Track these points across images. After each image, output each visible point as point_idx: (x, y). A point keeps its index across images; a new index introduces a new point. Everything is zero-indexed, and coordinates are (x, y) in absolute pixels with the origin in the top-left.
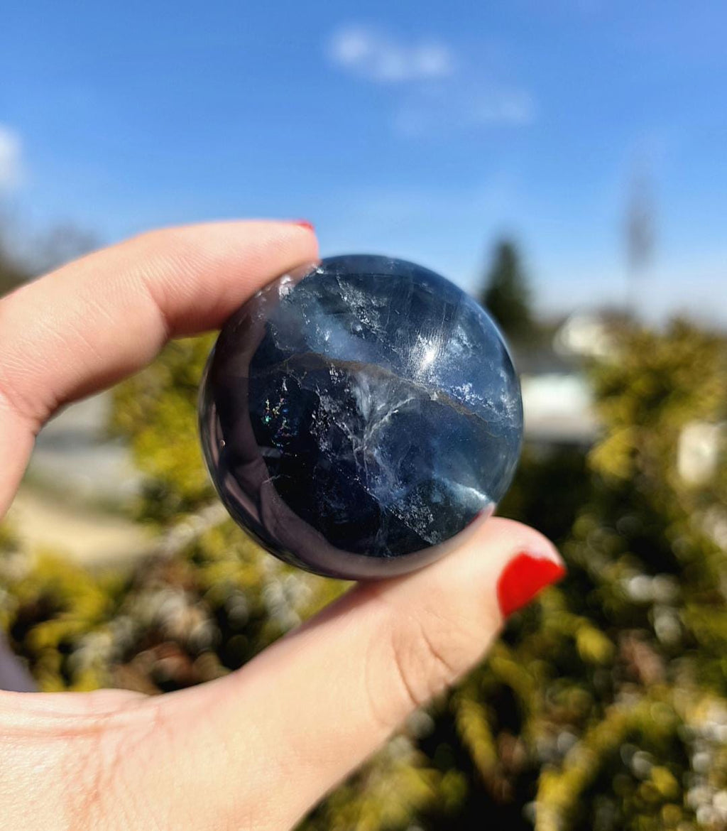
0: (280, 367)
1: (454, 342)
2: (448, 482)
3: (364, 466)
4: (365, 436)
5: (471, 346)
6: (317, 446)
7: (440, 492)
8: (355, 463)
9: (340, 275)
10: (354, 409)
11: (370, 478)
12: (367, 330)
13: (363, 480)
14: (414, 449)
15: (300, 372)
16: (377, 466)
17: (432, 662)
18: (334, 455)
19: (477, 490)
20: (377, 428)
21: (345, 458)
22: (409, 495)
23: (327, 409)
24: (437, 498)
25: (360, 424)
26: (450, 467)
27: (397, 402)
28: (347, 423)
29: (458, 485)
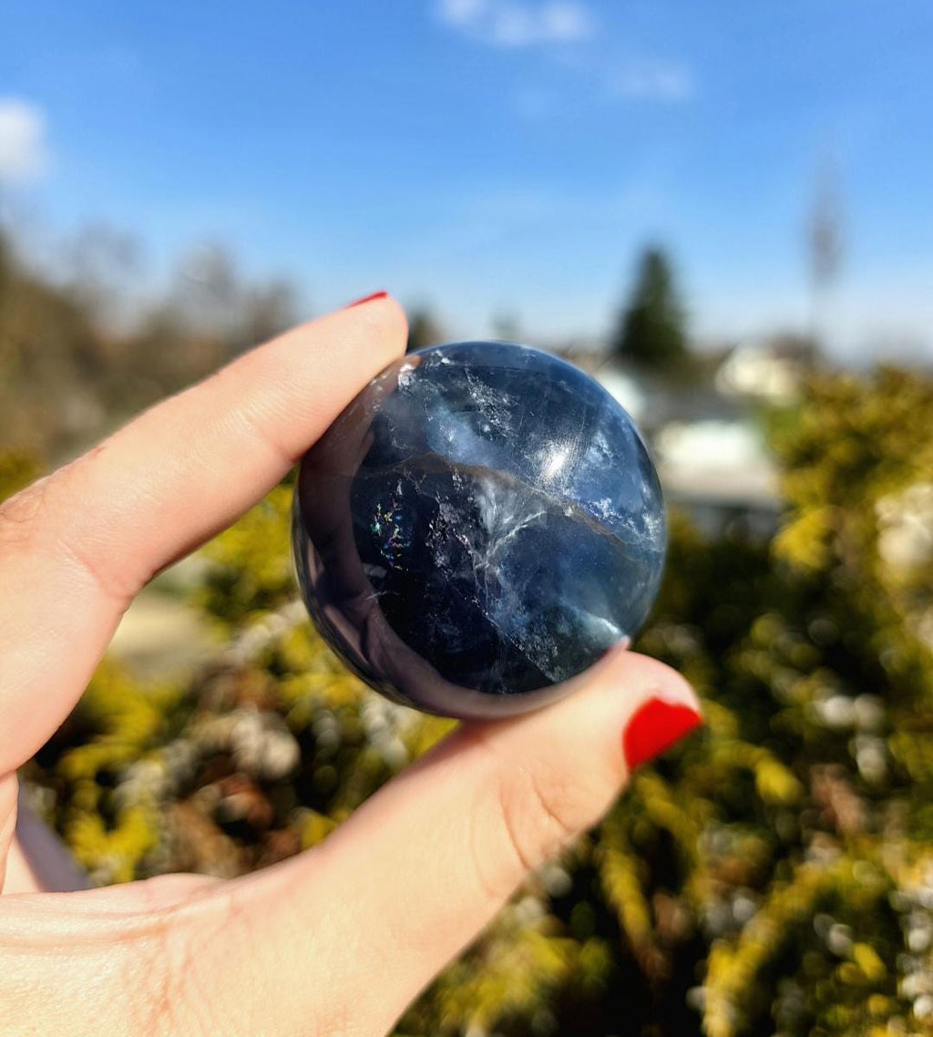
0: (397, 469)
1: (593, 450)
2: (577, 611)
3: (484, 587)
4: (488, 552)
5: (612, 455)
6: (432, 561)
7: (568, 621)
8: (474, 583)
9: (470, 368)
10: (477, 520)
11: (489, 602)
12: (495, 432)
13: (482, 603)
14: (541, 571)
15: (418, 475)
16: (499, 587)
17: (546, 821)
18: (451, 571)
19: (609, 621)
20: (502, 543)
21: (463, 575)
22: (532, 623)
23: (446, 519)
24: (563, 628)
25: (483, 537)
26: (580, 593)
27: (527, 516)
28: (468, 536)
29: (589, 615)
